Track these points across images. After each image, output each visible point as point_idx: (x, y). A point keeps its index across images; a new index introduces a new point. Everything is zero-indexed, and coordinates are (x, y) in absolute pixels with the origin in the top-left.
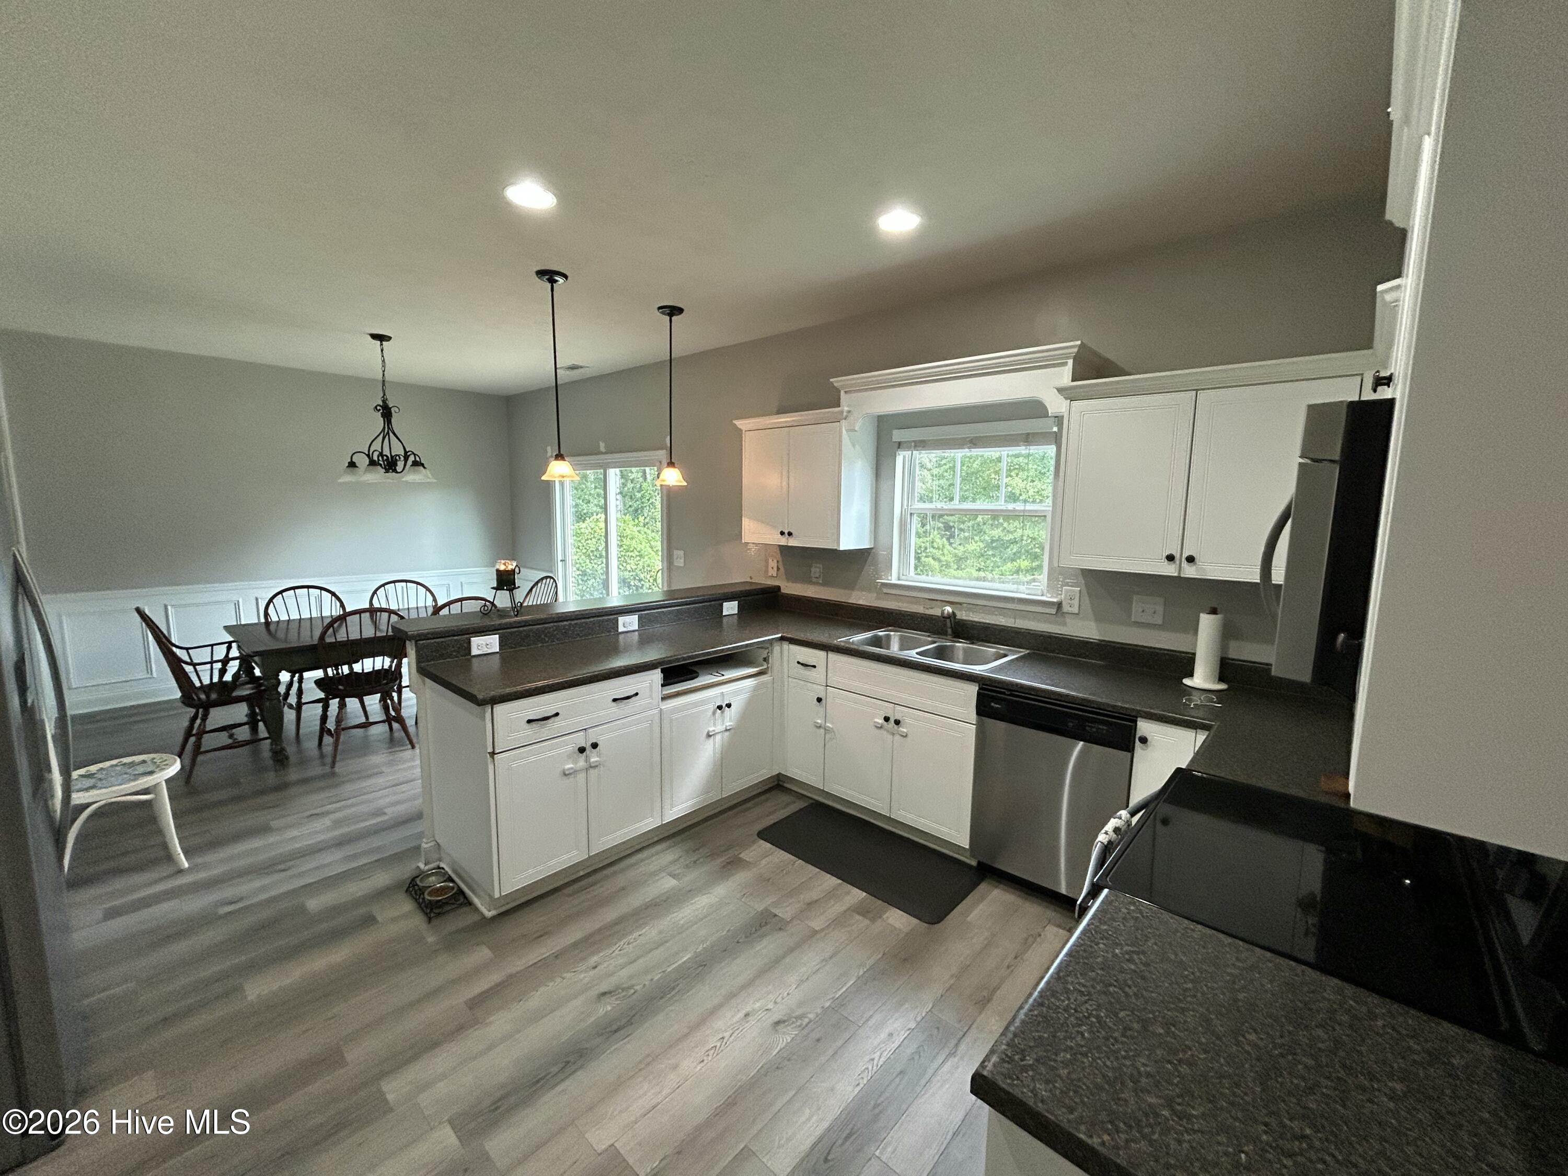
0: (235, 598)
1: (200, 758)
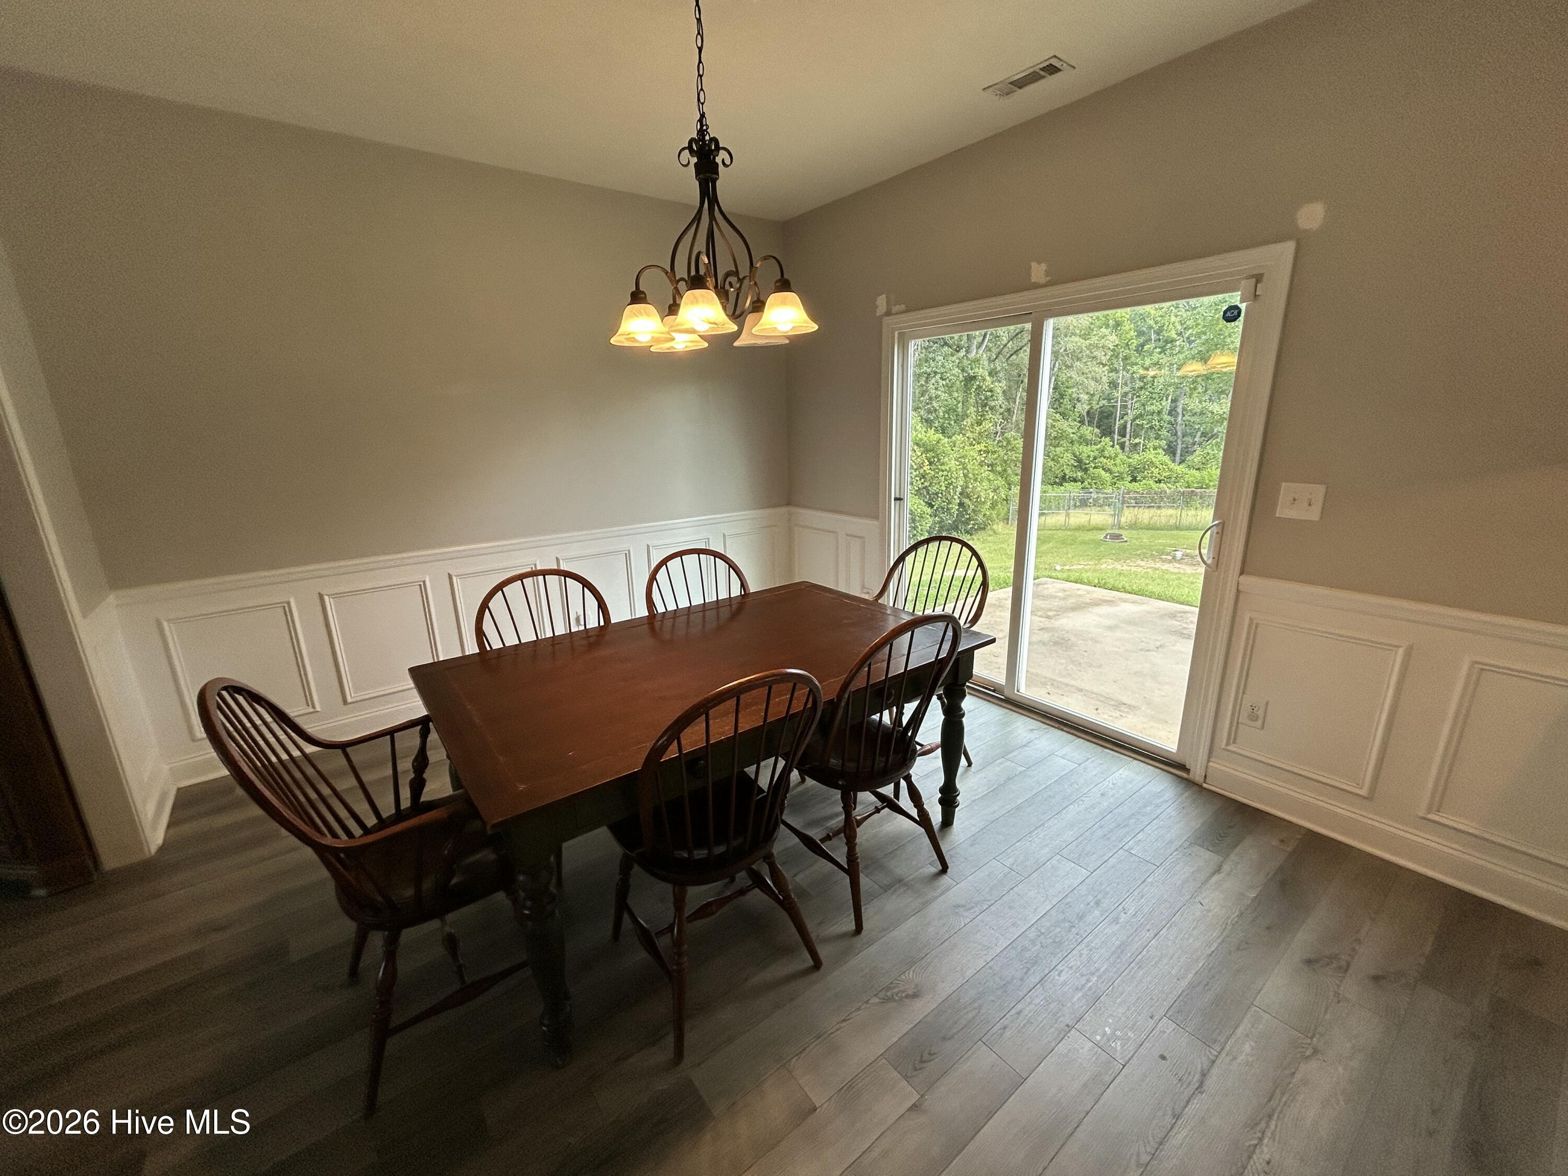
0: (418, 577)
1: (392, 1044)
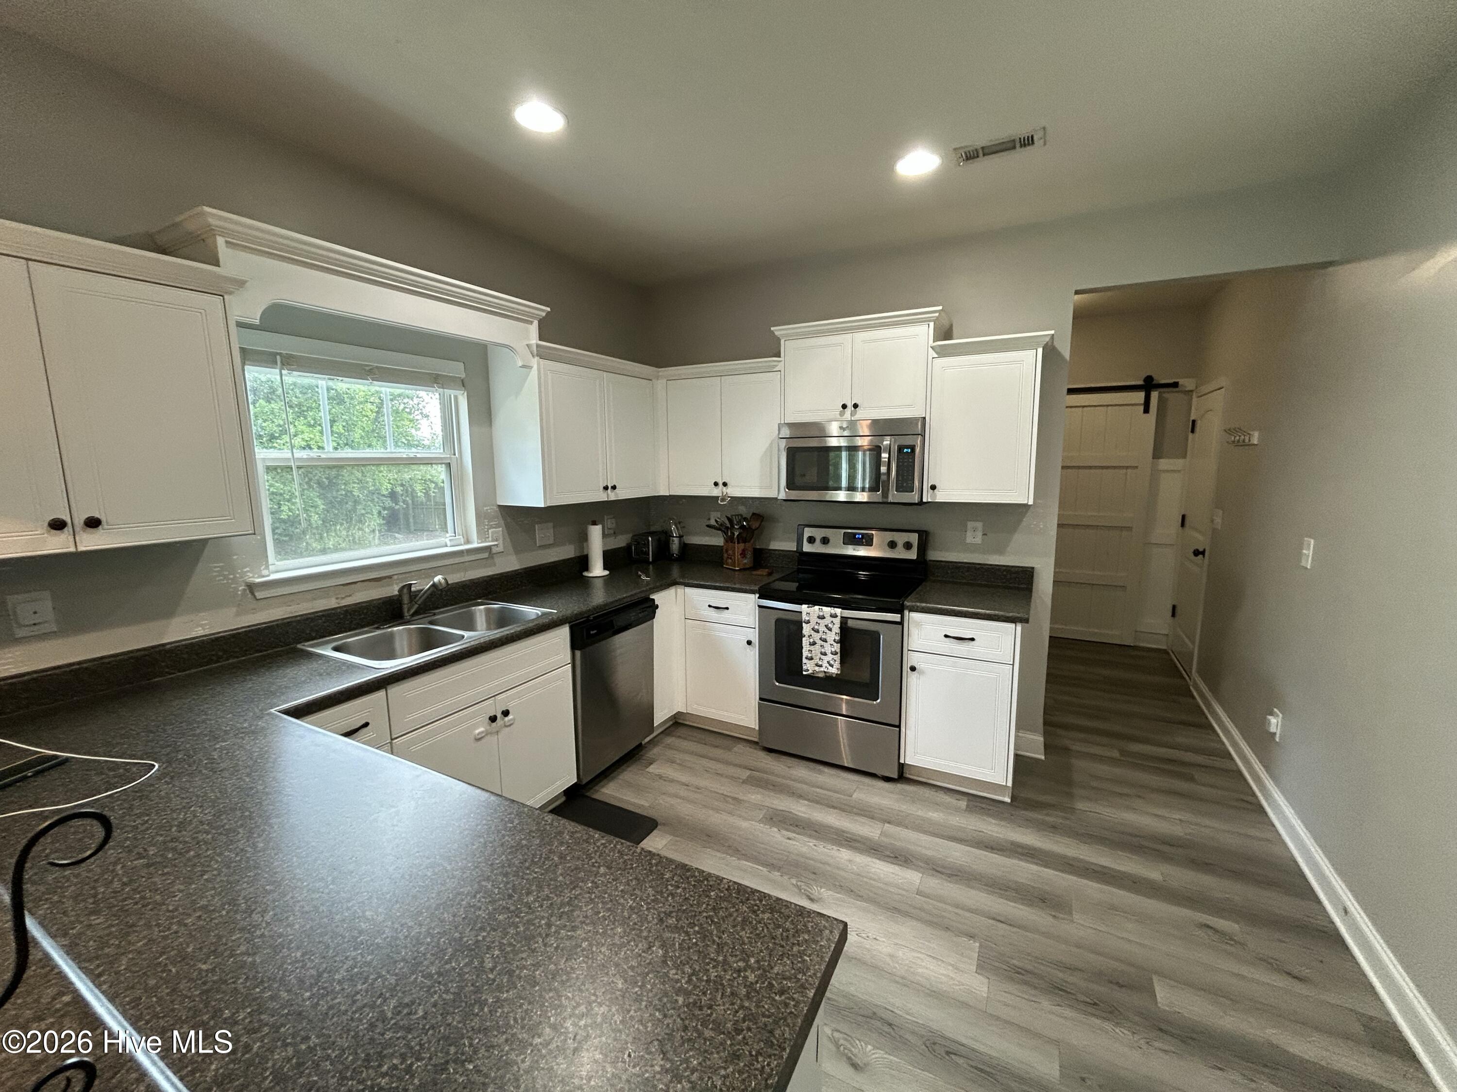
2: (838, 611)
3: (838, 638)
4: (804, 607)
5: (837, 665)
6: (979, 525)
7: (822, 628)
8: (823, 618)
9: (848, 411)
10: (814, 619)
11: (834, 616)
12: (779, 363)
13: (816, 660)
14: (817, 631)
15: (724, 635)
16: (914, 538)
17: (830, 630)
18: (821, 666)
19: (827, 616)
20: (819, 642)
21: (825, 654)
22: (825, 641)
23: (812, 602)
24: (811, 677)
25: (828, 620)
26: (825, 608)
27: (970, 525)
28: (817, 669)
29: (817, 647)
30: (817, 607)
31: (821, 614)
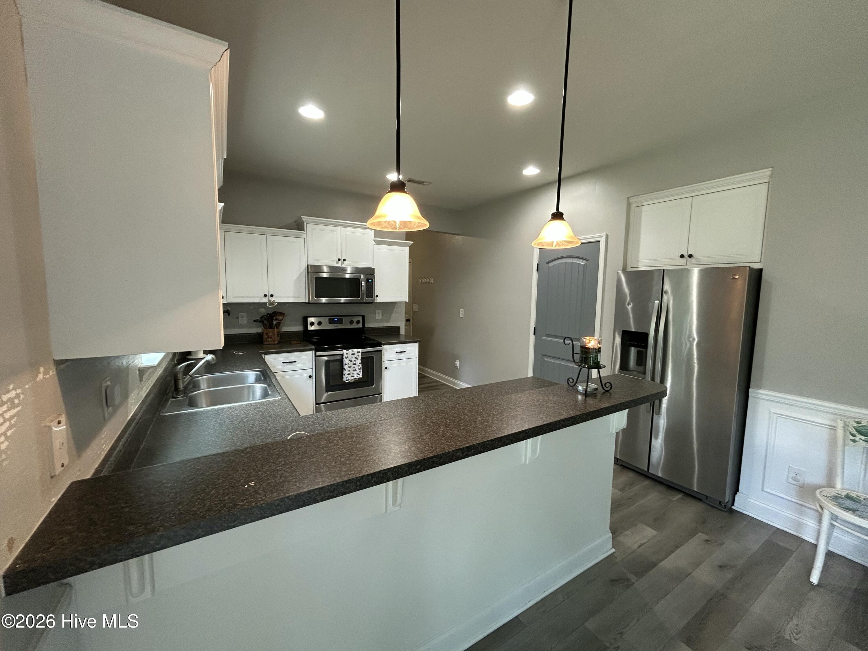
2: (360, 350)
3: (361, 362)
4: (345, 351)
5: (361, 374)
6: (380, 311)
7: (354, 359)
8: (354, 354)
9: (340, 262)
10: (350, 356)
11: (359, 352)
12: (304, 234)
13: (352, 374)
14: (351, 361)
15: (292, 377)
16: (360, 319)
17: (357, 359)
18: (354, 376)
19: (356, 353)
20: (353, 366)
21: (355, 370)
22: (355, 364)
23: (348, 348)
24: (350, 383)
25: (356, 354)
26: (354, 350)
27: (377, 311)
28: (352, 378)
29: (352, 368)
30: (350, 350)
31: (353, 353)
